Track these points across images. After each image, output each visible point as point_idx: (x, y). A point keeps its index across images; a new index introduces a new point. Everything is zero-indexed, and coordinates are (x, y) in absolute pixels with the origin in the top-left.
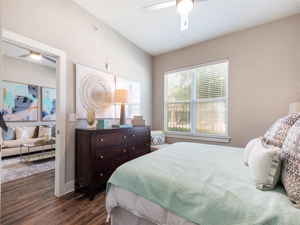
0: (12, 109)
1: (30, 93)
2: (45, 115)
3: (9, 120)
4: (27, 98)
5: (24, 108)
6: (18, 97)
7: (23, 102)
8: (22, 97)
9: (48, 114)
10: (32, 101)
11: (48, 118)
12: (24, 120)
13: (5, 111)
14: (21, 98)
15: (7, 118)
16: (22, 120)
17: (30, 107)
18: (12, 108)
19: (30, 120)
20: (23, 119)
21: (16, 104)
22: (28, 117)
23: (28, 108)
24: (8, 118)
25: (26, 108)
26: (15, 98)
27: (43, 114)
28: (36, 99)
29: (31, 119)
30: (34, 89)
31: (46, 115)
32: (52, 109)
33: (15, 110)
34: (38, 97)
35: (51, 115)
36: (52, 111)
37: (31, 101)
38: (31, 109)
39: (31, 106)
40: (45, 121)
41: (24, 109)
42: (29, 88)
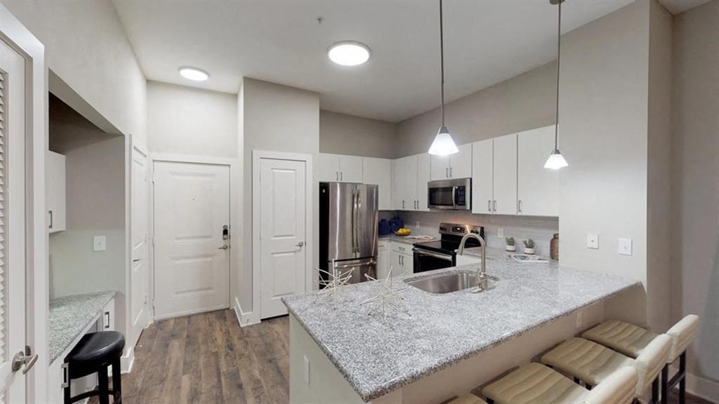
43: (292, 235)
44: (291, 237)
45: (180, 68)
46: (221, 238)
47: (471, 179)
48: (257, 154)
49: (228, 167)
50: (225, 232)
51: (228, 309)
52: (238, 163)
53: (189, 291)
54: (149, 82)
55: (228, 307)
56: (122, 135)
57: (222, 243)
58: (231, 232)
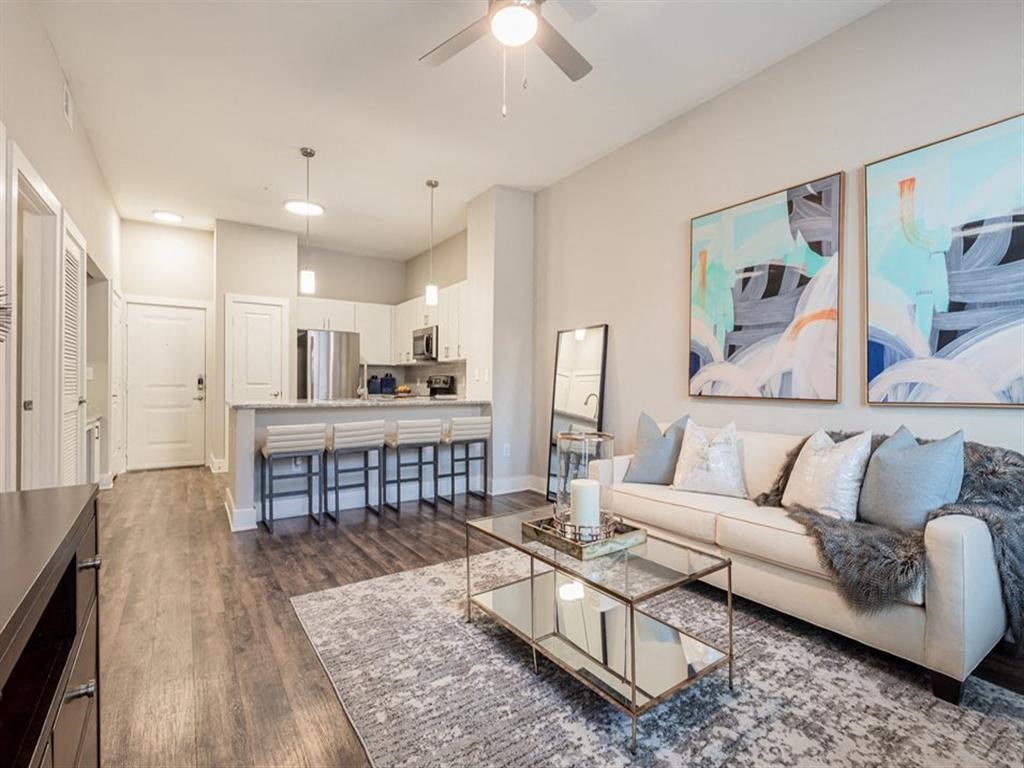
0: (727, 339)
1: (794, 234)
2: (887, 358)
3: (716, 394)
4: (783, 267)
5: (770, 325)
6: (748, 275)
7: (764, 297)
8: (760, 267)
9: (908, 355)
10: (804, 281)
11: (912, 385)
12: (769, 396)
13: (703, 348)
14: (757, 278)
15: (709, 381)
16: (760, 395)
17: (796, 320)
18: (726, 332)
19: (794, 397)
20: (763, 387)
21: (738, 311)
22: (787, 376)
23: (786, 326)
24: (714, 383)
25: (779, 327)
26: (733, 285)
27: (877, 358)
28: (825, 258)
29: (799, 390)
30: (816, 198)
31: (893, 362)
32: (943, 306)
33: (733, 343)
34: (840, 248)
35: (938, 362)
36: (948, 327)
37: (802, 276)
38: (799, 326)
39: (803, 308)
40: (885, 404)
41: (766, 331)
42: (790, 210)
43: (266, 384)
44: (264, 386)
45: (154, 212)
46: (196, 389)
47: (437, 327)
48: (230, 297)
49: (203, 311)
50: (200, 381)
51: (203, 466)
52: (212, 306)
53: (165, 442)
54: (123, 220)
55: (202, 463)
56: (106, 280)
57: (197, 394)
58: (208, 382)
